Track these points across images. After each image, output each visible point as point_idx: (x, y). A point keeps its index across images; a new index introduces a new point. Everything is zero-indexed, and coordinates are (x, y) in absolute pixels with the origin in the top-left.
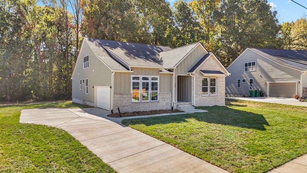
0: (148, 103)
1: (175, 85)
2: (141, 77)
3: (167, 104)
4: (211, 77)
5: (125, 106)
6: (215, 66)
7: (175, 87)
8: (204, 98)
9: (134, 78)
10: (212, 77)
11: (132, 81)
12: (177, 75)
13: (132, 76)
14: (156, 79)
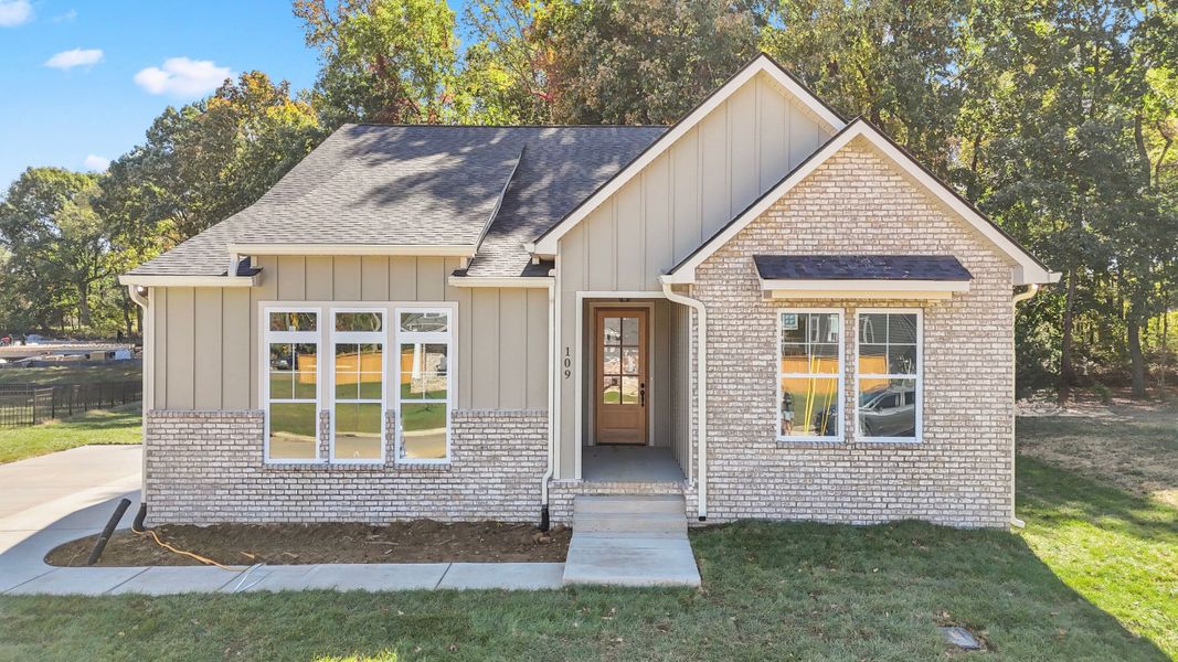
0: (372, 471)
1: (567, 363)
2: (326, 312)
3: (511, 483)
4: (860, 302)
5: (215, 486)
6: (908, 220)
7: (568, 374)
8: (790, 456)
9: (279, 322)
10: (873, 302)
11: (268, 337)
12: (581, 295)
13: (266, 309)
14: (437, 323)
